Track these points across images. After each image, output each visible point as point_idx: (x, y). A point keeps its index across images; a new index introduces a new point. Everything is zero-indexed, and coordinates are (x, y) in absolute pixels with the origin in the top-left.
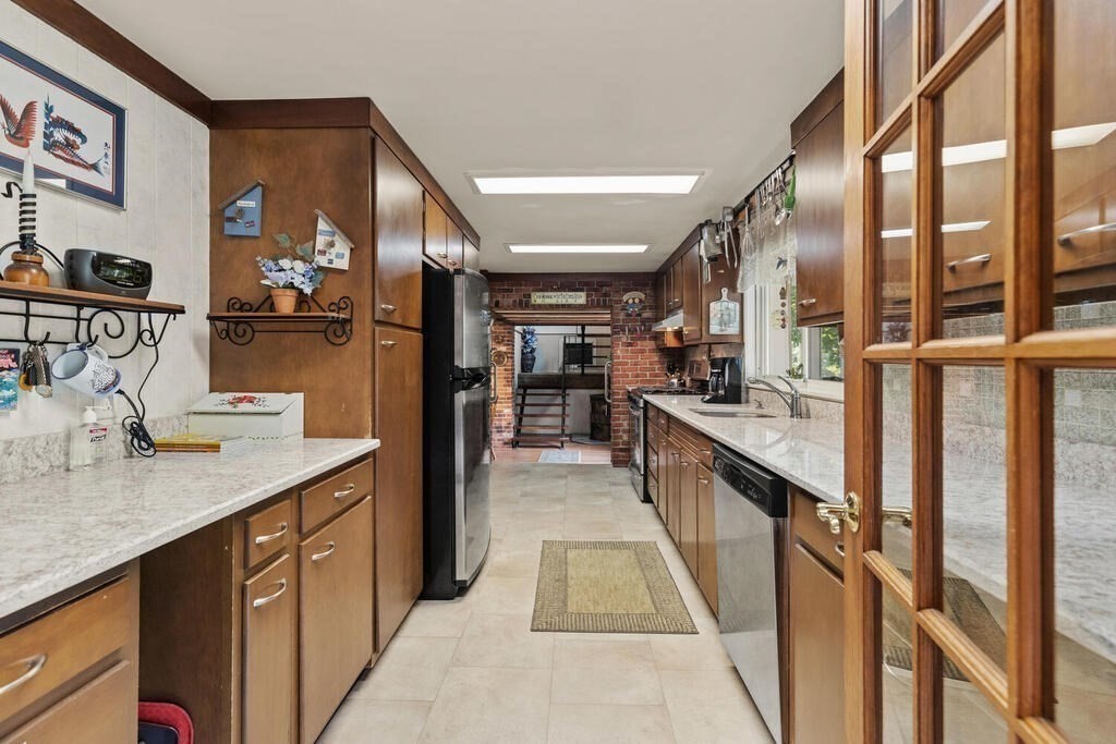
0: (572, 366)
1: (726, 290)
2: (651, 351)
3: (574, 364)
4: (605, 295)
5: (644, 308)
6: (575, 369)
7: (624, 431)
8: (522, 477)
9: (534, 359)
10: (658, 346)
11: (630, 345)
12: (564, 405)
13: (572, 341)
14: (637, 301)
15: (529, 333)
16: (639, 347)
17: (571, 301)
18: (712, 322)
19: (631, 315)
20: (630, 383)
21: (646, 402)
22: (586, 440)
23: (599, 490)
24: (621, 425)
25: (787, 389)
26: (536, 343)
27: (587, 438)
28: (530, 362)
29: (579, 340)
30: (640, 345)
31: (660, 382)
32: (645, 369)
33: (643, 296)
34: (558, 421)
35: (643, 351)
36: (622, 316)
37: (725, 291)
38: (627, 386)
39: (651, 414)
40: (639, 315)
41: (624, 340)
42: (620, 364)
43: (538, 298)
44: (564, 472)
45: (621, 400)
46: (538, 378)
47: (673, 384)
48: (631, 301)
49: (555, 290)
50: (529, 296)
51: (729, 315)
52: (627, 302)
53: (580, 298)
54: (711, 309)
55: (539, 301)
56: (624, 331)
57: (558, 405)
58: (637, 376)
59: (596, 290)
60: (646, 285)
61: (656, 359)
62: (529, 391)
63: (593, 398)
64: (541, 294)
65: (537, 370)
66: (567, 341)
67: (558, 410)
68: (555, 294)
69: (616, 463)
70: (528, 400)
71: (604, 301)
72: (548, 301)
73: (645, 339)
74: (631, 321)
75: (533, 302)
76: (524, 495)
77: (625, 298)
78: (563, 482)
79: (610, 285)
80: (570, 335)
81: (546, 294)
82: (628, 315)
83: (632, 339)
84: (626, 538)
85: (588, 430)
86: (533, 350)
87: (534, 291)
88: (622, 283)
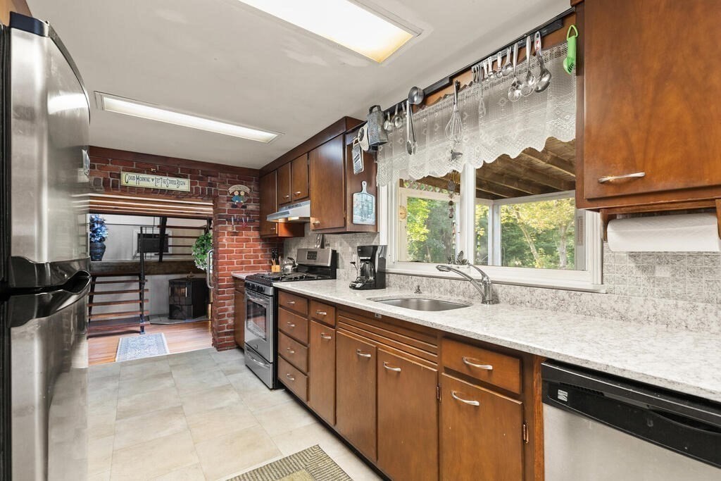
0: (148, 254)
1: (365, 182)
2: (255, 240)
3: (151, 252)
4: (211, 185)
5: (249, 201)
6: (151, 257)
7: (229, 316)
8: (111, 385)
9: (104, 248)
10: (261, 236)
11: (235, 234)
12: (141, 291)
13: (149, 231)
14: (242, 193)
15: (97, 222)
16: (244, 237)
17: (173, 187)
18: (355, 212)
19: (236, 206)
20: (236, 270)
21: (276, 290)
22: (165, 320)
23: (216, 384)
24: (226, 310)
25: (479, 276)
26: (106, 232)
27: (166, 319)
28: (99, 251)
29: (157, 231)
30: (245, 234)
31: (263, 268)
32: (250, 257)
33: (248, 190)
34: (136, 307)
35: (247, 240)
36: (227, 207)
37: (365, 184)
38: (232, 273)
39: (282, 299)
40: (244, 207)
41: (230, 229)
42: (225, 252)
43: (129, 179)
44: (165, 367)
45: (227, 286)
46: (108, 265)
47: (287, 270)
48: (236, 193)
49: (153, 173)
50: (119, 176)
51: (368, 206)
52: (233, 194)
53: (184, 185)
54: (354, 200)
55: (132, 183)
56: (229, 221)
57: (135, 291)
58: (242, 263)
59: (199, 179)
60: (251, 180)
61: (260, 247)
62: (98, 279)
63: (172, 282)
64: (135, 175)
65: (107, 258)
66: (144, 232)
67: (136, 296)
68: (153, 177)
69: (219, 346)
70: (98, 288)
71: (210, 191)
72: (143, 184)
73: (250, 229)
74: (237, 212)
75: (124, 183)
76: (123, 415)
77: (231, 190)
78: (168, 383)
79: (216, 176)
80: (146, 226)
81: (141, 176)
82: (234, 206)
83: (237, 228)
84: (287, 452)
85: (166, 310)
86: (103, 239)
87: (126, 170)
88: (228, 175)
